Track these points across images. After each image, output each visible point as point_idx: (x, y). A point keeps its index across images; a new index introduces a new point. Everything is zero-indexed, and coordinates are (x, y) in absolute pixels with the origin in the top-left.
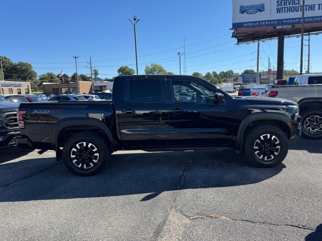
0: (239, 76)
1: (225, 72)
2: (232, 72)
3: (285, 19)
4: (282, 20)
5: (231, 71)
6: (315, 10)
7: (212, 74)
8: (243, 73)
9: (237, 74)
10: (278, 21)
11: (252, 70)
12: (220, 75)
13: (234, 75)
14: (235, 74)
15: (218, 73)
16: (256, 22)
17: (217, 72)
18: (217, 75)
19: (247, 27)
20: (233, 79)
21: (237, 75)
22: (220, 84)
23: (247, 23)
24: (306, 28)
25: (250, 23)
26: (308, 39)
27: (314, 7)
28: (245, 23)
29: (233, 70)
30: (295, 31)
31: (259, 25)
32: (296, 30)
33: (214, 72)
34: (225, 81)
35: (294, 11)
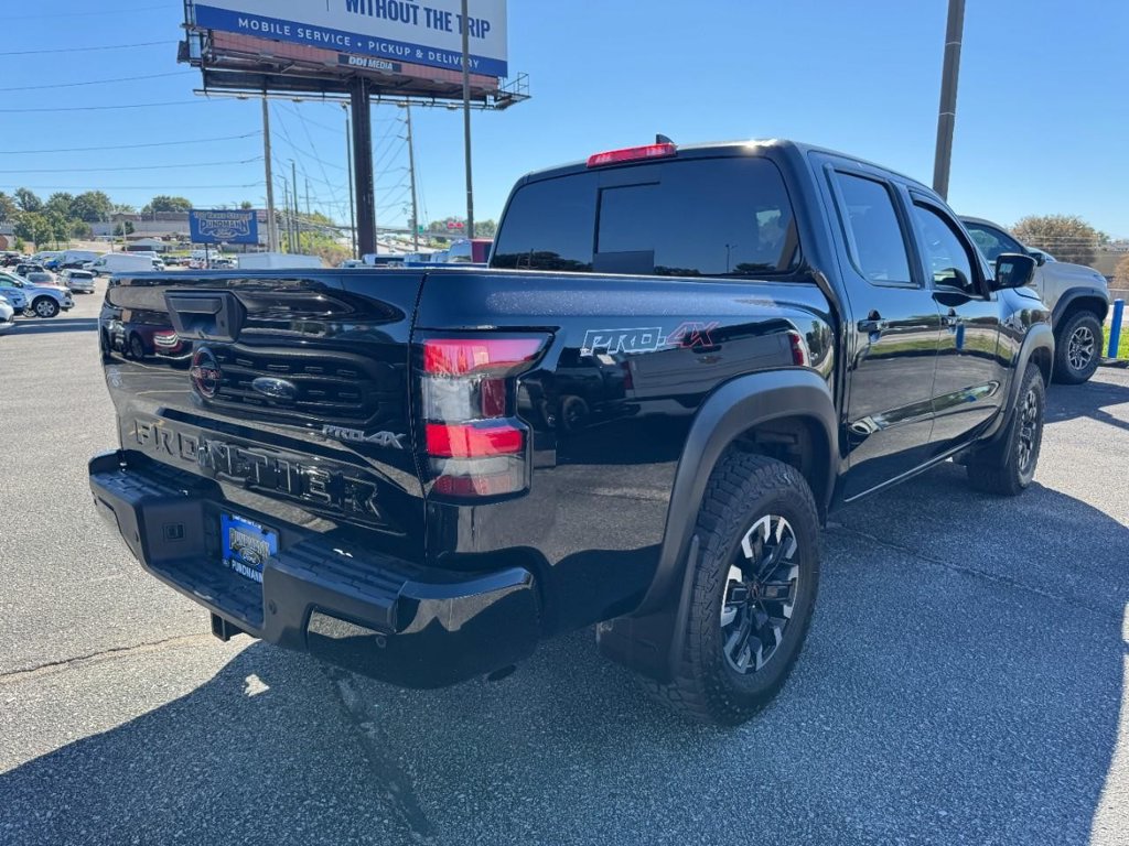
0: (134, 217)
1: (74, 196)
2: (102, 198)
3: (375, 39)
4: (365, 39)
5: (98, 194)
6: (450, 31)
7: (12, 200)
8: (147, 207)
9: (126, 208)
10: (355, 37)
11: (180, 199)
12: (54, 205)
13: (114, 212)
14: (117, 207)
15: (44, 198)
16: (282, 23)
17: (36, 194)
18: (37, 204)
19: (248, 31)
20: (112, 227)
21: (125, 213)
22: (61, 244)
23: (250, 17)
24: (437, 82)
25: (261, 19)
26: (406, 118)
27: (448, 22)
28: (244, 16)
29: (108, 193)
30: (405, 86)
31: (294, 37)
32: (405, 83)
33: (22, 194)
34: (80, 233)
35: (396, 19)
